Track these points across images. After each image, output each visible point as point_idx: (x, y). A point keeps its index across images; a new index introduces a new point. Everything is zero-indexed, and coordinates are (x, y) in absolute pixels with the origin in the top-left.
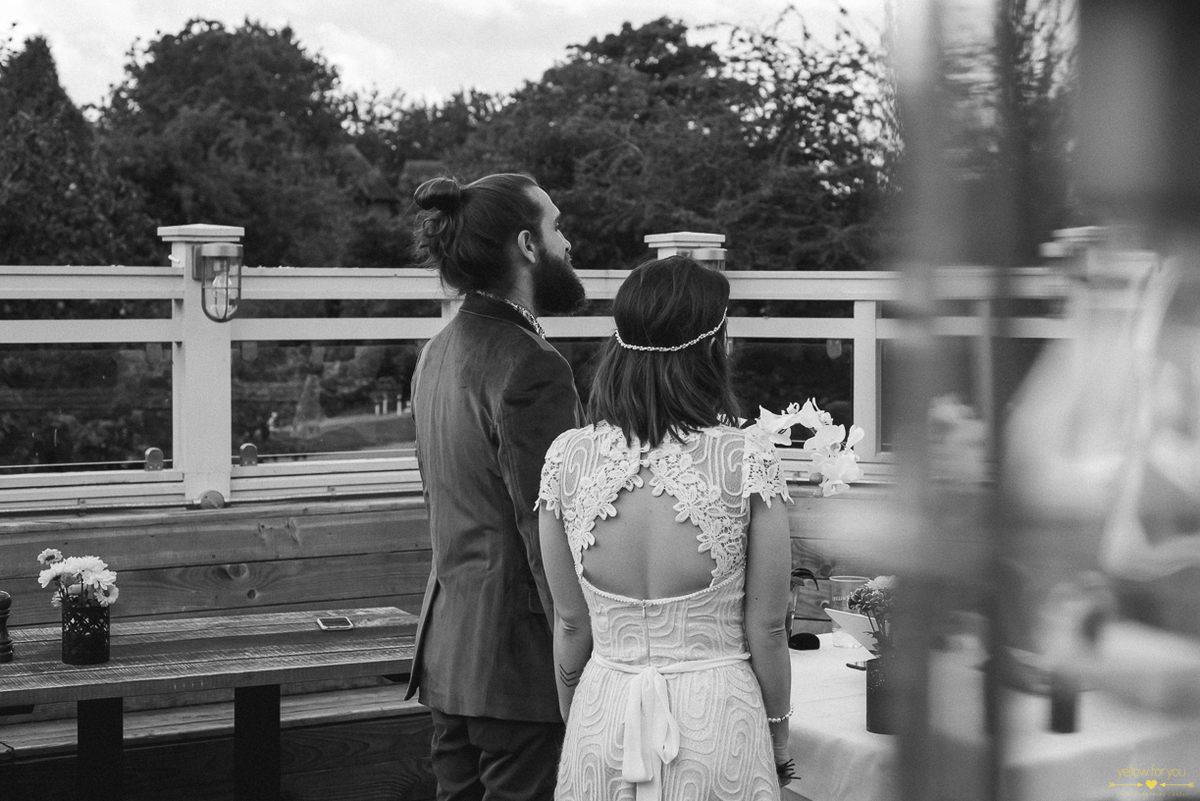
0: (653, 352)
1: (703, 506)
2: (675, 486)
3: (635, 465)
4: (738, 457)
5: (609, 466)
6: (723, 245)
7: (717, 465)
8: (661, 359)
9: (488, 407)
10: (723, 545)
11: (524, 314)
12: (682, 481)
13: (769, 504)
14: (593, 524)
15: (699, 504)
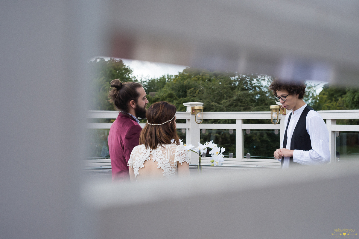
0: (155, 125)
1: (164, 164)
2: (158, 159)
3: (149, 154)
4: (174, 152)
5: (143, 154)
6: (203, 105)
7: (168, 153)
8: (157, 127)
9: (122, 140)
10: (169, 174)
11: (133, 117)
12: (159, 158)
13: (182, 164)
14: (139, 169)
15: (163, 164)
